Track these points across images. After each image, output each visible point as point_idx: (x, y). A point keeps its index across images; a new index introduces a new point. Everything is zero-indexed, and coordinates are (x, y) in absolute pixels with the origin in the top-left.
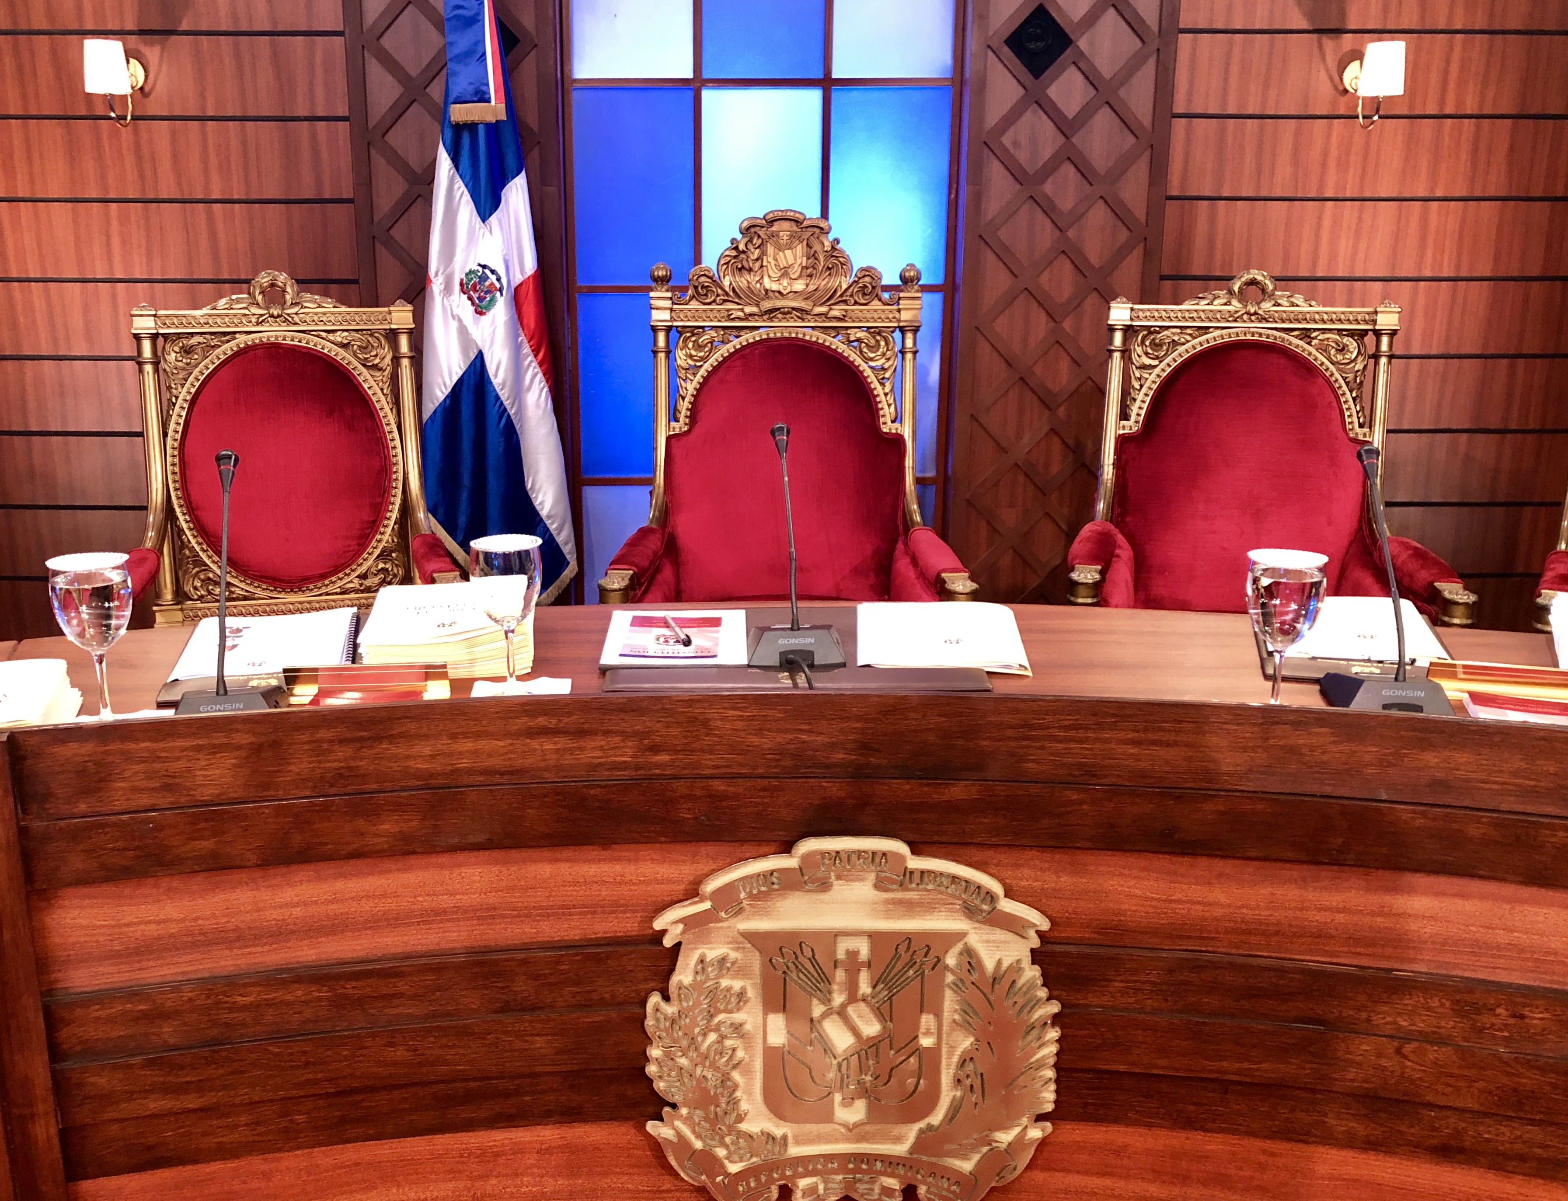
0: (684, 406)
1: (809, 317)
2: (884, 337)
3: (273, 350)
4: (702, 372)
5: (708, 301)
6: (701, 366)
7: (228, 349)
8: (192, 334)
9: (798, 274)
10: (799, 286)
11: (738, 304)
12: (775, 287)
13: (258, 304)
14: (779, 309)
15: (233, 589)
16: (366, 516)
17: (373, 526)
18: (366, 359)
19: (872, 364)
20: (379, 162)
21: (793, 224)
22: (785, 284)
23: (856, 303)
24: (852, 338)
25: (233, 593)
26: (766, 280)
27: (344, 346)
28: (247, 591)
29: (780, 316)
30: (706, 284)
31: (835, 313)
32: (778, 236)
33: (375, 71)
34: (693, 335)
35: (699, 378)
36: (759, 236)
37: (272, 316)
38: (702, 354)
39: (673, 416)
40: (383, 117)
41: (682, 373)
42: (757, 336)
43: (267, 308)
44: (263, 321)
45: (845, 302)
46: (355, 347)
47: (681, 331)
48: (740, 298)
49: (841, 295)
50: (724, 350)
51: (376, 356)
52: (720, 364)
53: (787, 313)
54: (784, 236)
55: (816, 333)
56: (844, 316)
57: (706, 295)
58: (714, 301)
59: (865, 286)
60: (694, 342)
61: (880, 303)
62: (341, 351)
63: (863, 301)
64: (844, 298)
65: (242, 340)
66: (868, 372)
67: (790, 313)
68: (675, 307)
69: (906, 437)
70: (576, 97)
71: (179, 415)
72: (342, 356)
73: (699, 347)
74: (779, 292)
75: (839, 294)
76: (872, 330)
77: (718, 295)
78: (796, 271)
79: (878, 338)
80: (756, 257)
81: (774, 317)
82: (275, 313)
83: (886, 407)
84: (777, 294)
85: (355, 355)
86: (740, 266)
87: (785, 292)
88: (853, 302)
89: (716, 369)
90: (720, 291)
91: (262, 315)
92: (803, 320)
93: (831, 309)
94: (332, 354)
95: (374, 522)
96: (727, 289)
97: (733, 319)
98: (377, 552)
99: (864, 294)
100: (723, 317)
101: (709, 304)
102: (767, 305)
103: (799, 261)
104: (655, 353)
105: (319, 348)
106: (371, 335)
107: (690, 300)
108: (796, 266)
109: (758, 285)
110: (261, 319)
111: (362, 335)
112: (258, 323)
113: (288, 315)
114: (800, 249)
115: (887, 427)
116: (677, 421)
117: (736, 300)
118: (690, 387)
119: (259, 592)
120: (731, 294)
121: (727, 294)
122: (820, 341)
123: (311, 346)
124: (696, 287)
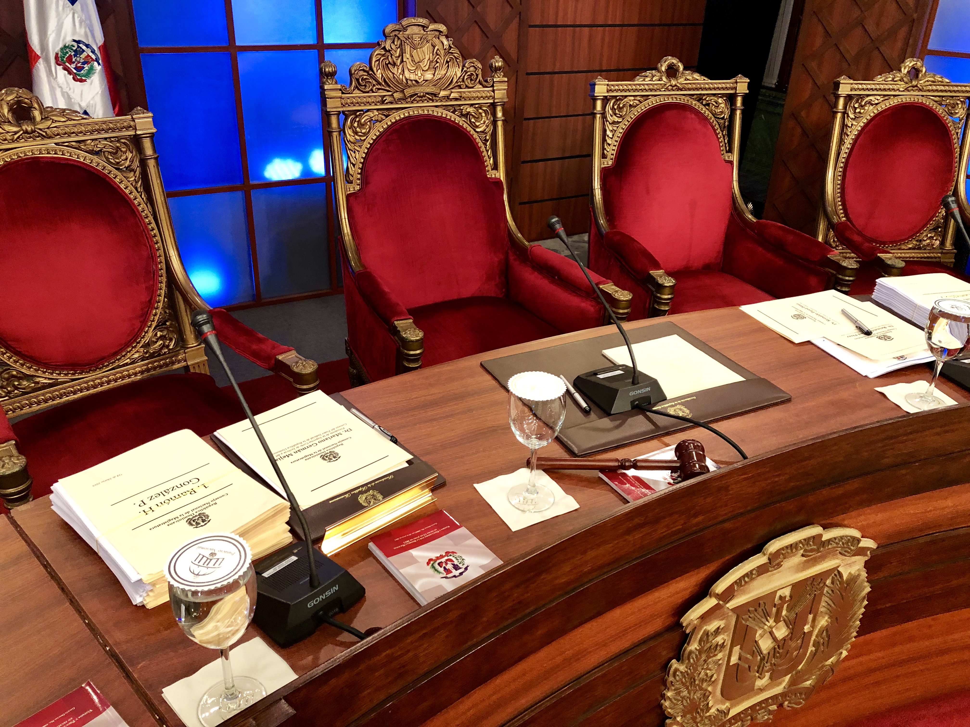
0: (355, 172)
1: (438, 98)
2: (484, 110)
4: (366, 145)
5: (367, 90)
6: (365, 140)
9: (427, 67)
10: (429, 76)
11: (388, 91)
12: (413, 77)
13: (9, 122)
14: (417, 94)
15: (37, 380)
16: (144, 298)
17: (150, 304)
18: (118, 163)
19: (478, 130)
21: (421, 28)
22: (420, 75)
23: (467, 87)
24: (464, 112)
25: (38, 383)
26: (406, 72)
27: (97, 154)
28: (49, 379)
29: (418, 99)
30: (365, 77)
31: (453, 95)
32: (412, 38)
34: (357, 117)
36: (399, 38)
37: (26, 132)
38: (363, 131)
42: (402, 115)
43: (19, 125)
44: (18, 137)
45: (460, 87)
46: (106, 154)
47: (346, 114)
48: (389, 86)
49: (457, 82)
50: (380, 128)
51: (126, 159)
53: (422, 97)
54: (417, 39)
55: (440, 110)
56: (461, 97)
57: (365, 86)
58: (372, 90)
59: (472, 74)
60: (358, 122)
61: (481, 86)
62: (96, 158)
63: (471, 86)
64: (459, 84)
66: (475, 136)
67: (425, 96)
68: (343, 95)
69: (502, 179)
72: (98, 163)
73: (362, 126)
74: (416, 81)
75: (455, 80)
76: (477, 106)
77: (374, 86)
78: (425, 64)
79: (480, 111)
80: (398, 55)
81: (414, 100)
82: (29, 129)
83: (488, 160)
84: (414, 82)
85: (108, 161)
86: (387, 62)
87: (420, 81)
88: (465, 86)
90: (374, 83)
91: (16, 133)
92: (433, 101)
93: (452, 92)
94: (88, 162)
95: (150, 301)
96: (380, 81)
97: (387, 103)
98: (154, 324)
99: (471, 80)
100: (379, 102)
101: (368, 92)
102: (409, 92)
103: (427, 57)
105: (75, 158)
106: (118, 141)
107: (354, 90)
108: (426, 60)
109: (401, 76)
110: (16, 136)
111: (111, 142)
112: (13, 141)
113: (40, 129)
114: (427, 48)
115: (491, 174)
116: (351, 182)
117: (388, 89)
119: (62, 378)
120: (383, 83)
121: (379, 84)
122: (444, 116)
123: (67, 156)
124: (358, 80)
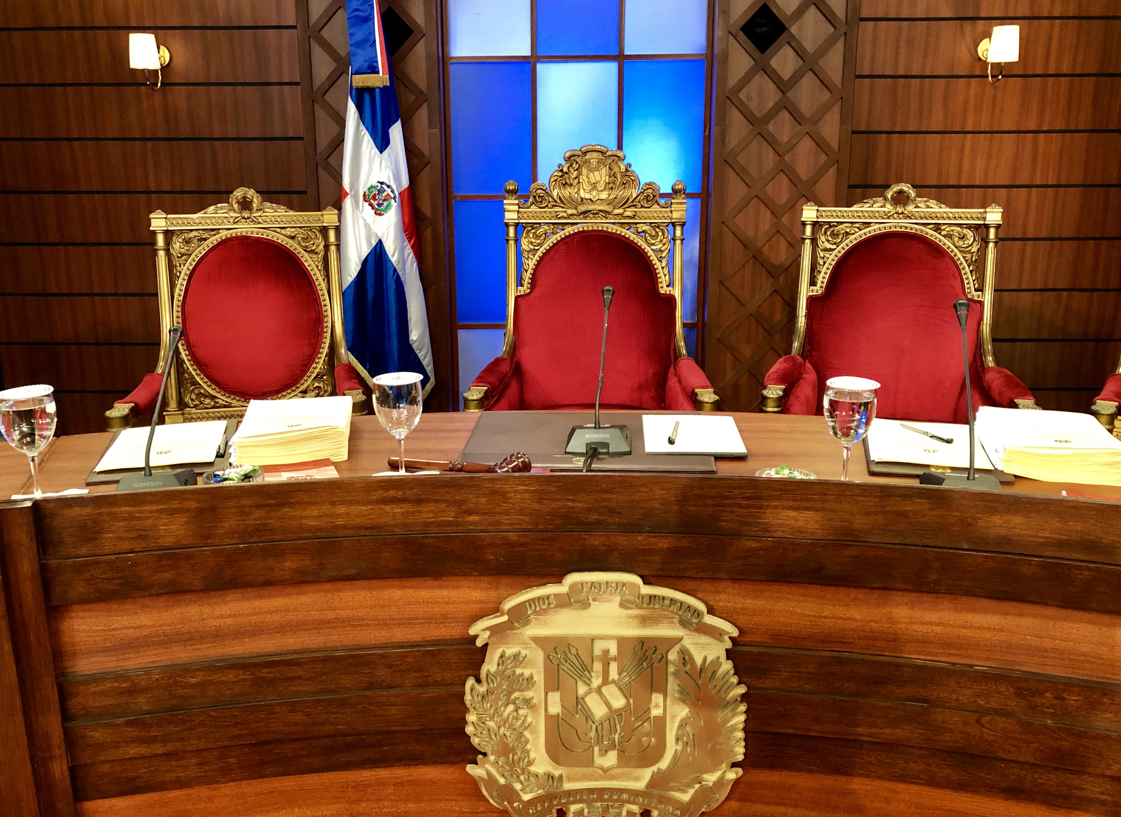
0: (527, 276)
1: (610, 216)
2: (661, 229)
3: (244, 241)
4: (539, 253)
5: (543, 206)
6: (538, 249)
7: (214, 240)
8: (191, 230)
9: (603, 188)
10: (604, 195)
11: (563, 208)
12: (588, 196)
13: (234, 210)
14: (590, 211)
15: (217, 400)
16: (307, 351)
17: (311, 358)
18: (306, 246)
19: (653, 247)
20: (320, 112)
21: (600, 154)
22: (595, 194)
23: (642, 207)
24: (640, 230)
25: (218, 403)
26: (582, 191)
27: (293, 238)
28: (226, 402)
29: (591, 216)
30: (541, 195)
31: (627, 214)
32: (589, 162)
33: (318, 53)
34: (533, 229)
35: (536, 258)
36: (577, 163)
37: (243, 218)
38: (539, 241)
39: (519, 283)
40: (323, 84)
41: (525, 254)
42: (575, 229)
43: (241, 213)
44: (238, 221)
45: (635, 206)
46: (300, 238)
47: (524, 226)
48: (564, 204)
49: (632, 202)
50: (554, 239)
51: (313, 244)
52: (551, 248)
53: (596, 214)
54: (594, 162)
55: (615, 227)
56: (634, 215)
57: (541, 202)
58: (547, 206)
59: (649, 196)
60: (534, 233)
61: (658, 207)
62: (290, 241)
63: (647, 205)
64: (634, 203)
65: (224, 234)
66: (650, 253)
67: (598, 214)
68: (521, 210)
69: (677, 296)
70: (452, 69)
71: (181, 283)
72: (291, 245)
73: (537, 237)
74: (591, 200)
75: (630, 200)
76: (653, 225)
77: (549, 202)
78: (601, 186)
79: (657, 230)
80: (575, 176)
81: (587, 216)
82: (246, 216)
83: (663, 276)
84: (589, 201)
85: (299, 244)
86: (564, 183)
87: (594, 200)
88: (640, 206)
89: (548, 251)
90: (551, 199)
91: (237, 218)
92: (607, 218)
93: (625, 211)
94: (284, 243)
95: (312, 355)
96: (556, 198)
97: (560, 218)
98: (314, 375)
99: (648, 201)
100: (553, 217)
101: (544, 208)
102: (582, 208)
103: (604, 179)
104: (508, 240)
105: (275, 239)
106: (310, 230)
107: (531, 206)
108: (602, 182)
109: (576, 195)
110: (236, 220)
111: (304, 230)
112: (234, 223)
113: (255, 217)
114: (604, 171)
115: (664, 290)
116: (522, 286)
117: (562, 205)
118: (531, 263)
119: (235, 403)
120: (558, 201)
121: (556, 201)
122: (618, 232)
123: (270, 238)
124: (535, 197)
